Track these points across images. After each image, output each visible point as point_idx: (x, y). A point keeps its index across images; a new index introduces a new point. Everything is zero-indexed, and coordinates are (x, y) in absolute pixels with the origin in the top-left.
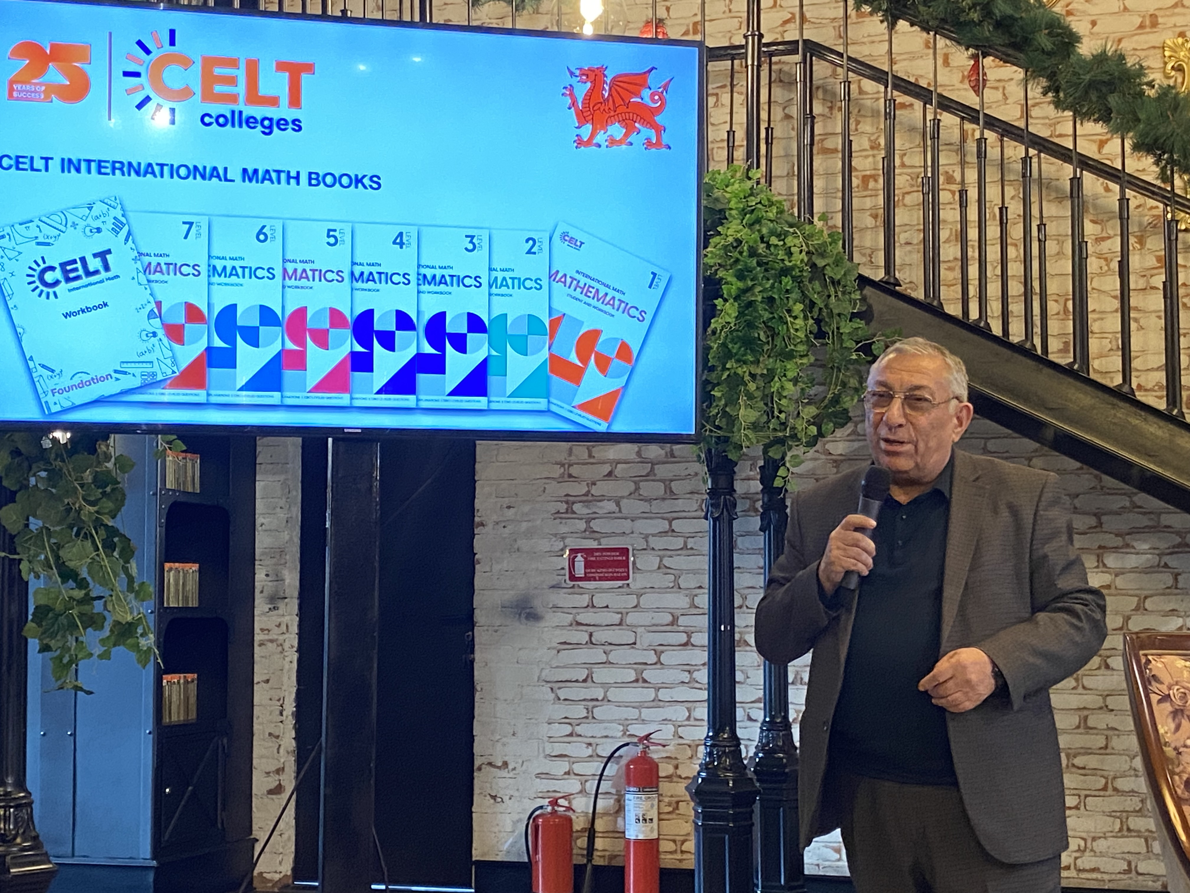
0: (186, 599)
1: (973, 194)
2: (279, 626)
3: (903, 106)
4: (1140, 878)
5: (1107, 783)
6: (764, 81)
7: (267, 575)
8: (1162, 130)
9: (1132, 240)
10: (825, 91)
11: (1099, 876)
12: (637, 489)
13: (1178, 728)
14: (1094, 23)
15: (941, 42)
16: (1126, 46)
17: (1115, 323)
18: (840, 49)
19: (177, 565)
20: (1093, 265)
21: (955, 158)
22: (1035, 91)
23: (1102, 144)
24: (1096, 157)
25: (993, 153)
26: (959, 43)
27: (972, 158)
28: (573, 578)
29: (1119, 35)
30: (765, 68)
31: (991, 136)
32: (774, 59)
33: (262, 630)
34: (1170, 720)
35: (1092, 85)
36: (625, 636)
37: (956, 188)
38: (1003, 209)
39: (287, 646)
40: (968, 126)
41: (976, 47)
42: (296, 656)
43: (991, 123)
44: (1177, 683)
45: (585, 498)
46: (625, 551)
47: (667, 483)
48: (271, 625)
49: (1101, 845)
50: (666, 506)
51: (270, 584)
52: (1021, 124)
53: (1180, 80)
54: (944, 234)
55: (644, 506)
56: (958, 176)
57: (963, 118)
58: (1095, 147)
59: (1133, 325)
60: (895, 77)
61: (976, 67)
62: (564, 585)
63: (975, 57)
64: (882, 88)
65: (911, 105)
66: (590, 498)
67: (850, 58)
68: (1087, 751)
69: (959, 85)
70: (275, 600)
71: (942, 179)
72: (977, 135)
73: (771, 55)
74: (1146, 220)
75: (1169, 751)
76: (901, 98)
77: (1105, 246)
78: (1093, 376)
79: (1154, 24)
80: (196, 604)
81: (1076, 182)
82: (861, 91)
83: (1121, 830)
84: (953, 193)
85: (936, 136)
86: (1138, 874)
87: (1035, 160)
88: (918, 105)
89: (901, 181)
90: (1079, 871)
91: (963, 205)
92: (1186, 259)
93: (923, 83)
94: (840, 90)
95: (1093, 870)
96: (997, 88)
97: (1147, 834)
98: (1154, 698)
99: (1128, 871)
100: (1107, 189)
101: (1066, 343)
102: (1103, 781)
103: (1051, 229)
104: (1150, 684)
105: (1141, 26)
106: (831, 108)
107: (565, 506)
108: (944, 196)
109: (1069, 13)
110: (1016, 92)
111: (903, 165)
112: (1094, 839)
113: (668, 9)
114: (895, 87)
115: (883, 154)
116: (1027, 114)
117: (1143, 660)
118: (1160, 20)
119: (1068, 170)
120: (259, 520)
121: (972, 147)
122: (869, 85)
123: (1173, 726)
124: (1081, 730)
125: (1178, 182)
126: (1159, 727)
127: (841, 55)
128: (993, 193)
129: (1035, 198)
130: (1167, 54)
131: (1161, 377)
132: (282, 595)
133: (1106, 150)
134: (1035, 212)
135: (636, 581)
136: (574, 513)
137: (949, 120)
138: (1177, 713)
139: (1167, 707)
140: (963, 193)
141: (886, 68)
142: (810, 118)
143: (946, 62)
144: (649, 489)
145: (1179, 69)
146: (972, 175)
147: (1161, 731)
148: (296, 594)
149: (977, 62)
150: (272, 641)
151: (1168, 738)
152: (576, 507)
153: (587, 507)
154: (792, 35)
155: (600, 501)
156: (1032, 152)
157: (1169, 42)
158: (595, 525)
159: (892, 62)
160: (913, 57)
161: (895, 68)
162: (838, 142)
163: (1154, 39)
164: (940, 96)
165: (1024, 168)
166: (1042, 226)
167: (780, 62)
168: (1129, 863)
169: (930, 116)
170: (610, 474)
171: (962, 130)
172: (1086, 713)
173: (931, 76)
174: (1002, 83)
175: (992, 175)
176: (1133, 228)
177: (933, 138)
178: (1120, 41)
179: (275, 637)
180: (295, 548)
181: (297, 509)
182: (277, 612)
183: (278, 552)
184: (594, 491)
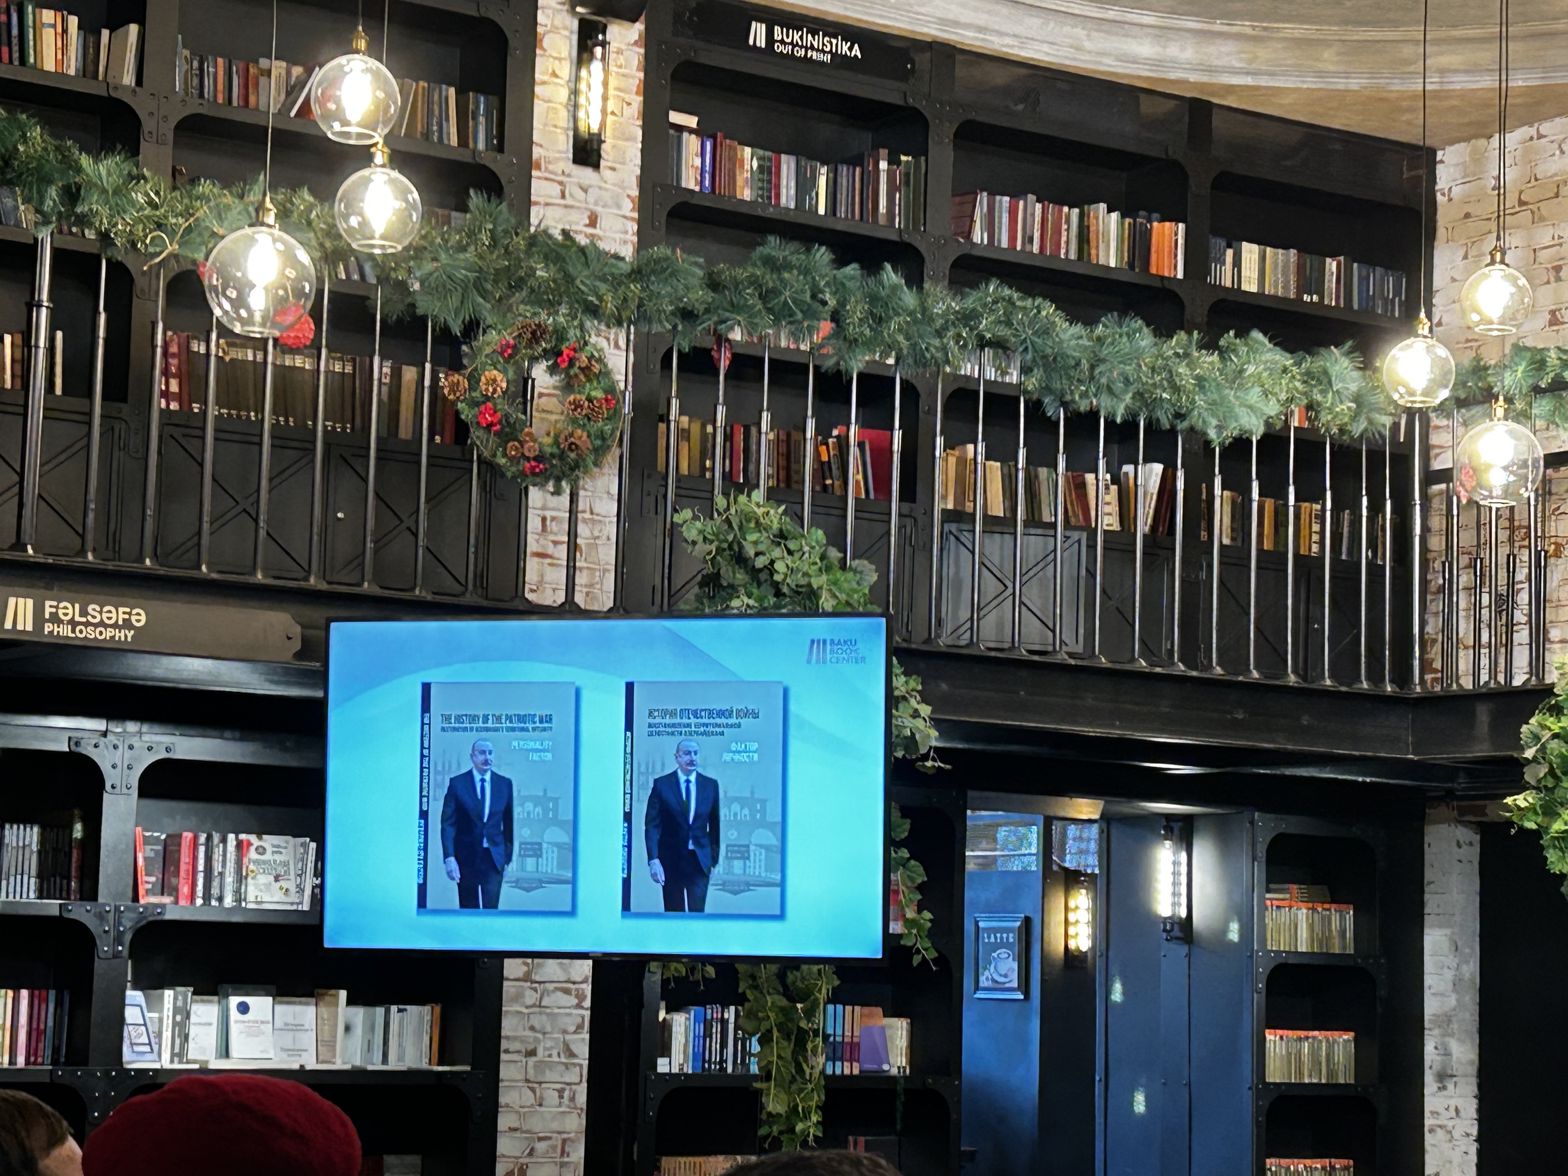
2: (1448, 1109)
7: (1436, 1048)
33: (1432, 1113)
42: (1473, 1148)
48: (1440, 1108)
51: (1439, 1058)
70: (1443, 1077)
80: (1349, 1081)
120: (1428, 980)
132: (1450, 1072)
148: (1475, 1072)
150: (1440, 1127)
179: (1445, 1122)
180: (1469, 1016)
181: (1472, 969)
182: (1444, 1093)
183: (1445, 1020)
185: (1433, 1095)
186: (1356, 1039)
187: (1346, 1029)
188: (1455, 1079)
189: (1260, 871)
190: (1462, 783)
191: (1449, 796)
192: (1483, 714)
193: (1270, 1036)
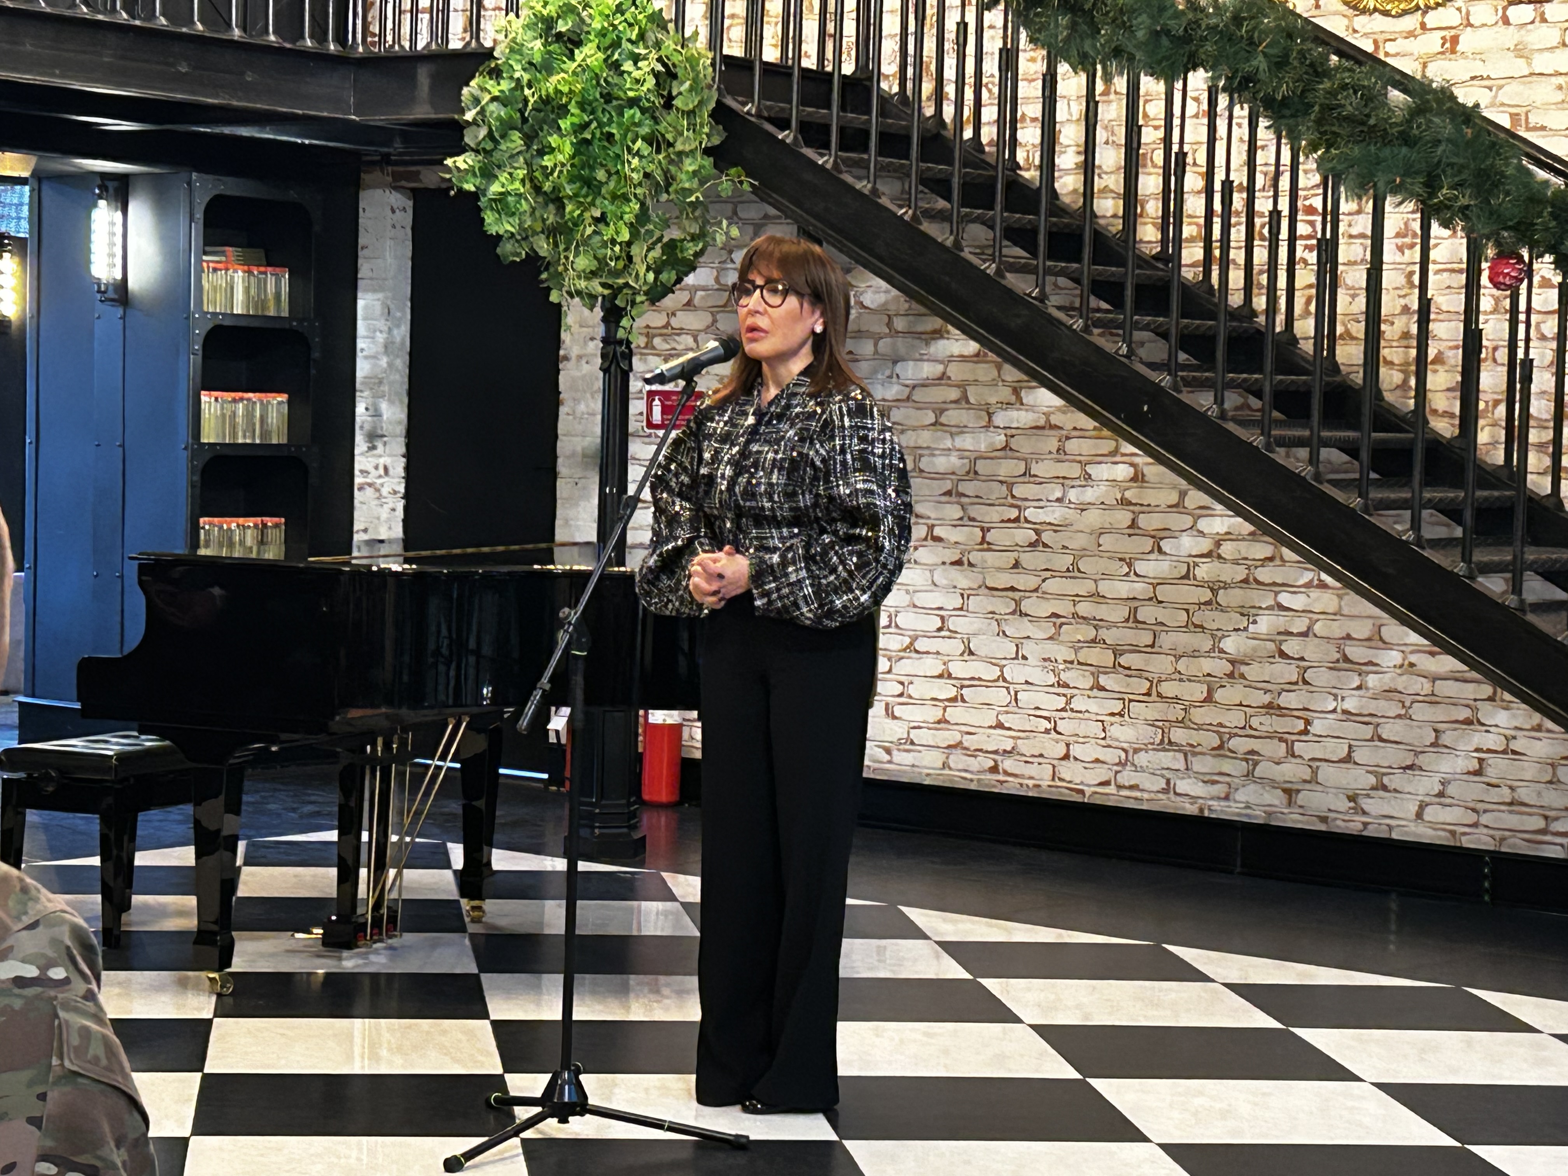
0: (265, 433)
2: (376, 468)
4: (1179, 799)
5: (1150, 688)
7: (367, 409)
11: (1138, 794)
12: (715, 321)
19: (251, 395)
28: (650, 425)
33: (362, 471)
39: (385, 491)
45: (665, 331)
48: (370, 468)
49: (1142, 759)
51: (369, 419)
62: (642, 433)
66: (669, 331)
68: (1135, 649)
70: (373, 437)
80: (284, 440)
83: (1162, 741)
86: (1176, 793)
90: (1120, 787)
95: (1132, 787)
97: (1188, 748)
99: (1165, 791)
102: (1148, 684)
107: (645, 340)
112: (1136, 751)
120: (361, 344)
124: (1130, 624)
132: (380, 432)
136: (654, 348)
148: (404, 432)
150: (370, 485)
152: (657, 341)
153: (666, 341)
155: (678, 335)
168: (1168, 782)
170: (689, 303)
172: (1136, 604)
179: (374, 480)
180: (400, 378)
181: (403, 333)
182: (375, 452)
183: (376, 382)
184: (674, 322)
185: (362, 454)
186: (290, 402)
187: (279, 391)
188: (385, 439)
189: (197, 232)
190: (398, 145)
191: (386, 160)
192: (423, 76)
193: (205, 397)
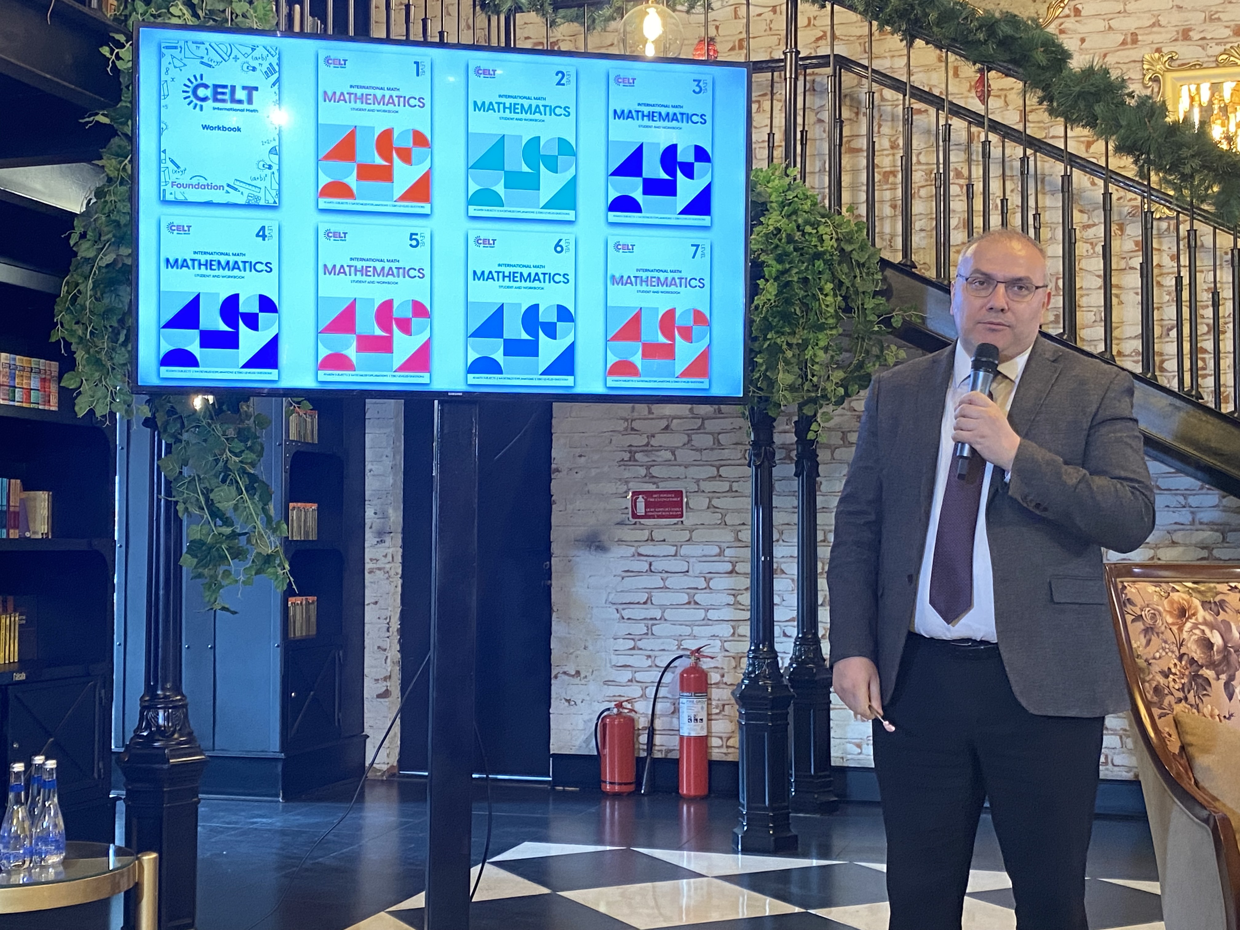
0: (307, 533)
1: (978, 187)
2: (386, 556)
3: (919, 112)
4: (1116, 769)
6: (800, 90)
7: (375, 513)
8: (1140, 134)
9: (1114, 227)
10: (852, 99)
12: (690, 441)
13: (1149, 642)
14: (1083, 40)
15: (952, 57)
16: (1110, 60)
17: (1098, 299)
18: (865, 63)
19: (299, 504)
20: (1081, 248)
21: (963, 156)
22: (1032, 100)
23: (1089, 145)
24: (1084, 155)
25: (996, 152)
26: (967, 59)
27: (977, 156)
28: (635, 516)
29: (1104, 51)
30: (801, 78)
31: (994, 138)
32: (808, 71)
33: (371, 560)
34: (1142, 636)
35: (1080, 95)
36: (679, 565)
37: (963, 182)
38: (1004, 201)
39: (392, 573)
40: (974, 129)
41: (981, 63)
42: (400, 582)
43: (995, 126)
44: (1148, 606)
45: (646, 448)
46: (679, 493)
47: (716, 436)
48: (379, 556)
50: (715, 455)
51: (378, 521)
52: (1020, 127)
53: (1156, 90)
54: (954, 222)
55: (696, 455)
56: (965, 172)
57: (970, 123)
58: (1083, 147)
59: (1115, 301)
60: (912, 87)
61: (982, 79)
62: (628, 522)
63: (981, 71)
64: (901, 96)
65: (926, 111)
66: (649, 448)
67: (874, 71)
69: (966, 94)
70: (381, 534)
71: (952, 174)
72: (983, 139)
73: (806, 67)
74: (1126, 210)
75: (1141, 662)
76: (917, 105)
77: (1091, 232)
78: (1079, 344)
79: (1135, 41)
80: (315, 538)
81: (1067, 179)
82: (883, 99)
84: (961, 186)
85: (947, 139)
86: (1113, 765)
87: (1032, 159)
88: (932, 111)
89: (918, 177)
91: (970, 197)
92: (1160, 243)
93: (936, 92)
94: (864, 97)
96: (999, 96)
97: (1121, 732)
98: (1129, 618)
100: (1093, 184)
101: (1057, 316)
103: (1046, 217)
104: (1125, 606)
105: (1124, 43)
106: (857, 114)
107: (629, 455)
108: (954, 190)
109: (1062, 32)
110: (1016, 100)
111: (919, 163)
113: (717, 28)
114: (912, 96)
115: (901, 153)
116: (1025, 119)
117: (1120, 586)
118: (1140, 38)
119: (1059, 168)
120: (368, 467)
121: (977, 148)
122: (888, 93)
123: (1144, 641)
125: (1154, 178)
126: (1133, 642)
127: (866, 68)
128: (995, 186)
129: (1031, 191)
130: (1146, 67)
131: (1138, 345)
132: (388, 530)
133: (1092, 149)
134: (1032, 203)
135: (689, 519)
136: (636, 461)
137: (958, 125)
138: (1148, 630)
139: (1140, 625)
140: (970, 187)
141: (904, 79)
142: (839, 122)
143: (956, 75)
144: (701, 440)
145: (1156, 80)
146: (977, 172)
147: (1134, 646)
148: (400, 530)
149: (983, 75)
150: (379, 569)
151: (1141, 651)
152: (638, 456)
153: (647, 456)
154: (824, 51)
155: (657, 451)
156: (1029, 152)
157: (1147, 57)
158: (655, 471)
159: (909, 74)
160: (928, 69)
161: (912, 78)
162: (863, 143)
163: (1135, 54)
164: (951, 103)
165: (1022, 166)
166: (1037, 216)
167: (813, 74)
169: (942, 122)
170: (667, 427)
171: (969, 132)
173: (944, 86)
174: (1003, 93)
175: (995, 171)
176: (1115, 217)
177: (944, 141)
178: (1105, 56)
179: (383, 566)
180: (398, 490)
181: (400, 457)
182: (383, 544)
183: (379, 494)
184: (653, 442)
185: (371, 547)
186: (318, 508)
187: (313, 502)
188: (391, 535)
